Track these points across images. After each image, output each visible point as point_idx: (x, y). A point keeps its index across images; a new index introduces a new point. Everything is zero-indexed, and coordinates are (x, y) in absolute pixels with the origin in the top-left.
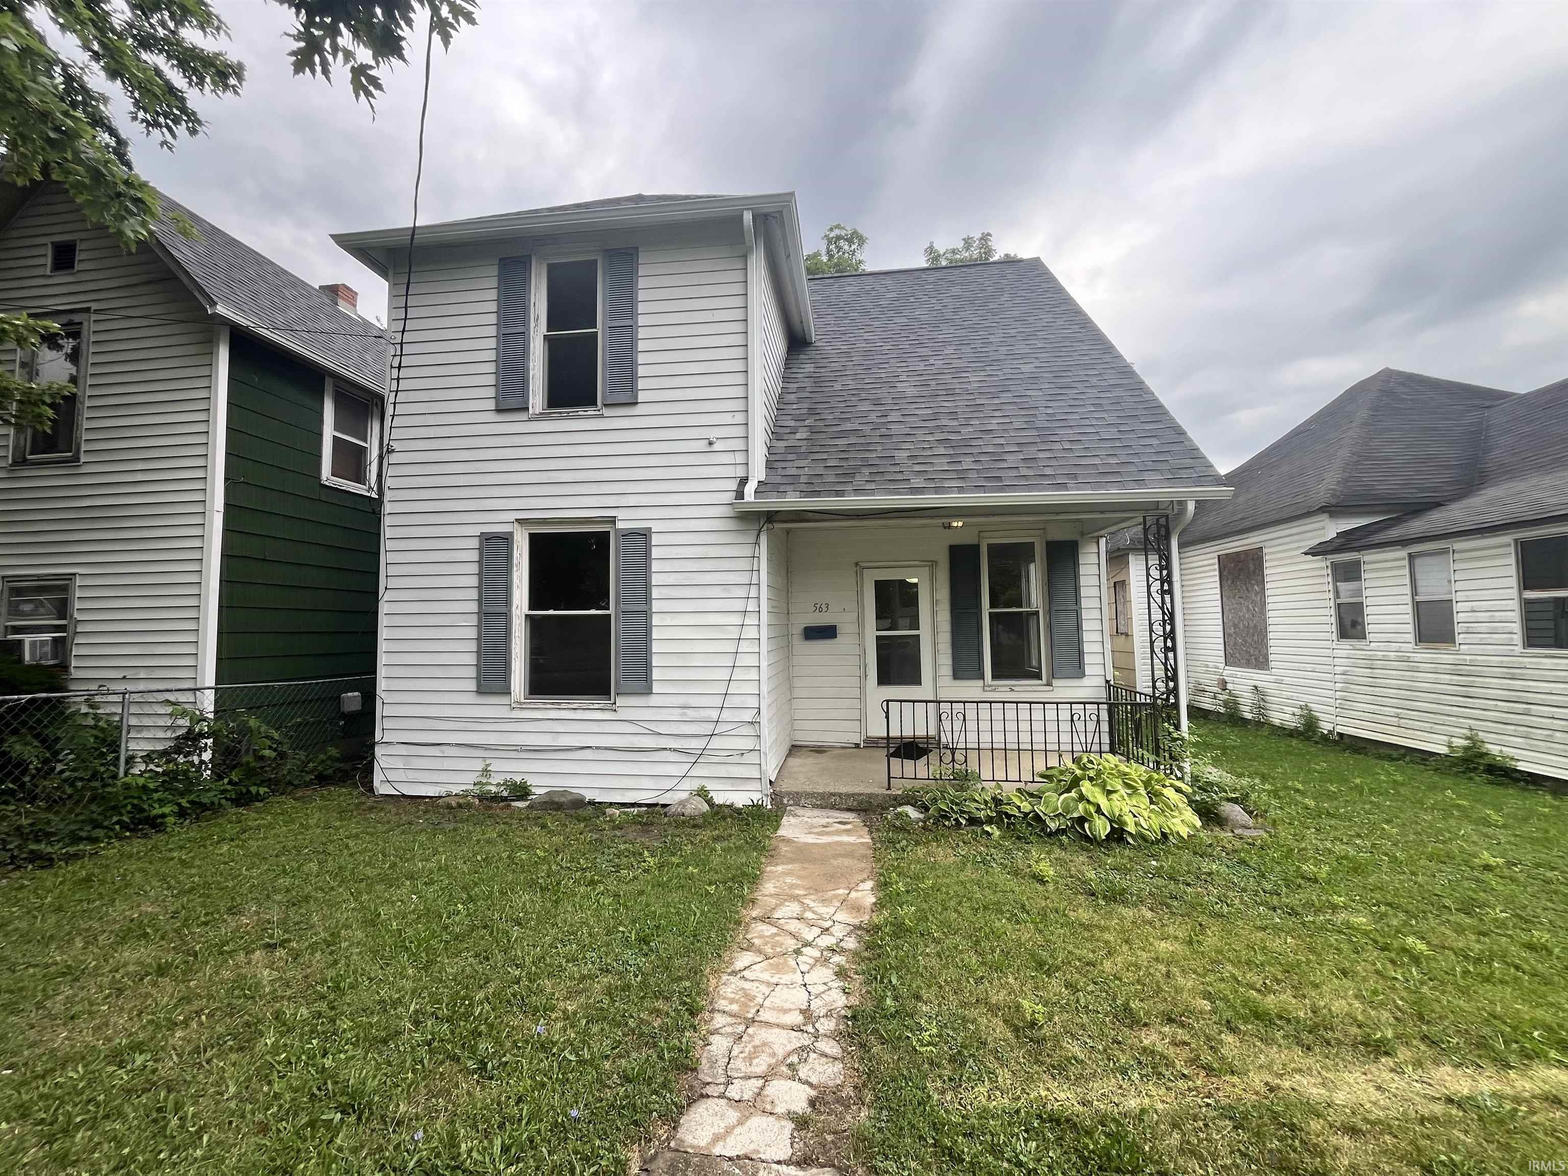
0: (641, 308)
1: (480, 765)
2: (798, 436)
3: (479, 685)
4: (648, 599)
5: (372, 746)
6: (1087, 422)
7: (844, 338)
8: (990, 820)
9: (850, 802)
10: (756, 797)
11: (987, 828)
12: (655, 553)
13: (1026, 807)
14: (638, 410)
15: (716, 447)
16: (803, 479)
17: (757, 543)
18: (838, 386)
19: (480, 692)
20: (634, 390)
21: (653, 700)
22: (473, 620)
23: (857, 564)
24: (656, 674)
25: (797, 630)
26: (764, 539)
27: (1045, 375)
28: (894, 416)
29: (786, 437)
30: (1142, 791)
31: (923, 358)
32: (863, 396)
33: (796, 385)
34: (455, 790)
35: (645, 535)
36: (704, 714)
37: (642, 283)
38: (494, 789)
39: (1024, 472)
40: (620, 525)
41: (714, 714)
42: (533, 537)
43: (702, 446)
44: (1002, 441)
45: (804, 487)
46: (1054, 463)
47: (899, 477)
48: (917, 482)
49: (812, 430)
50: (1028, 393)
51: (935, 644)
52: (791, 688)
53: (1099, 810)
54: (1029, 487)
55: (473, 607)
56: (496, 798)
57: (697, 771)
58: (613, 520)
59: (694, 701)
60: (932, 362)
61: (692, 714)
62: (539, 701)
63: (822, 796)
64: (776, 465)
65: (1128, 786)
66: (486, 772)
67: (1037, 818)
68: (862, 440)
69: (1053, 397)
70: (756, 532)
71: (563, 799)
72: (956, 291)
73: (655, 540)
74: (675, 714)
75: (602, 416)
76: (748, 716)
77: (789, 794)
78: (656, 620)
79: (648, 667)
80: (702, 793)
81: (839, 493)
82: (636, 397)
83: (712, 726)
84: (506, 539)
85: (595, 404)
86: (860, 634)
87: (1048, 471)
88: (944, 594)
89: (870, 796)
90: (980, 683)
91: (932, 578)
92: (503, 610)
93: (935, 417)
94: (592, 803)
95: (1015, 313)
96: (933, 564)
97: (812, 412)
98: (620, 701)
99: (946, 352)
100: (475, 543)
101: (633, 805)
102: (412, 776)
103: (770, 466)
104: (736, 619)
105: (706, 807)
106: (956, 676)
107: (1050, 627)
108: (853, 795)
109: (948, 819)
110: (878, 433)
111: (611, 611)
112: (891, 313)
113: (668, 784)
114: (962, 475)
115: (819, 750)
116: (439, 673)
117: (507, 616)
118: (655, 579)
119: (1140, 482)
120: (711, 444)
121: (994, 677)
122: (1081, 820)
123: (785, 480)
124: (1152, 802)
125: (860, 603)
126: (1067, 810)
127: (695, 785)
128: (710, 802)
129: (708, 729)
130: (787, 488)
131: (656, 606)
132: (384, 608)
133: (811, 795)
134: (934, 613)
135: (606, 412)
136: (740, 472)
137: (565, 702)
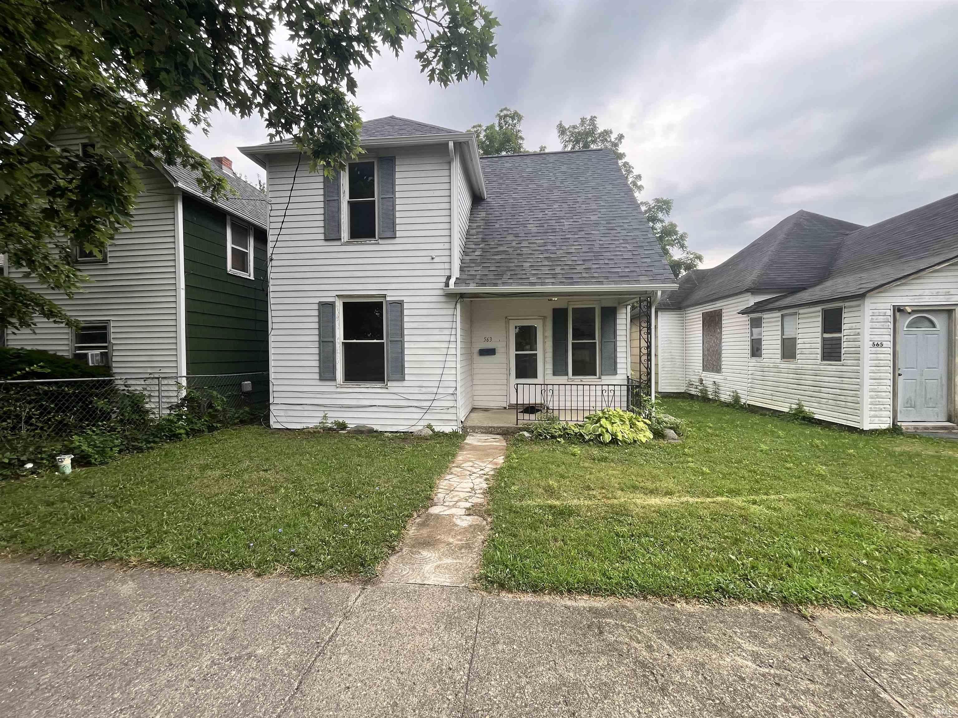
0: (397, 188)
1: (322, 414)
2: (477, 253)
3: (320, 376)
4: (402, 335)
5: (269, 404)
6: (618, 249)
7: (502, 196)
8: (560, 436)
9: (499, 431)
10: (455, 428)
11: (559, 440)
12: (406, 312)
13: (577, 430)
14: (397, 241)
15: (435, 261)
16: (478, 277)
17: (455, 308)
18: (497, 226)
19: (321, 379)
20: (394, 231)
21: (405, 383)
22: (317, 344)
23: (506, 318)
24: (407, 371)
25: (476, 351)
26: (459, 306)
27: (602, 222)
28: (525, 244)
29: (470, 254)
30: (627, 422)
31: (543, 210)
32: (510, 231)
33: (476, 225)
34: (311, 426)
35: (400, 303)
36: (429, 390)
37: (398, 175)
38: (330, 425)
39: (584, 275)
40: (388, 299)
41: (435, 390)
42: (345, 305)
43: (428, 259)
44: (576, 258)
45: (478, 281)
46: (599, 270)
47: (524, 276)
48: (533, 279)
49: (484, 251)
50: (593, 232)
51: (544, 358)
52: (472, 380)
53: (607, 431)
54: (586, 283)
55: (316, 338)
56: (330, 429)
57: (427, 416)
58: (385, 296)
59: (425, 384)
60: (546, 212)
61: (424, 390)
62: (350, 384)
63: (485, 428)
64: (466, 269)
65: (622, 421)
66: (325, 417)
67: (581, 435)
68: (507, 257)
69: (605, 235)
70: (454, 303)
71: (363, 429)
72: (564, 168)
73: (406, 306)
74: (416, 390)
75: (378, 243)
76: (451, 391)
77: (470, 427)
78: (406, 345)
79: (403, 367)
80: (429, 426)
81: (496, 285)
82: (395, 234)
83: (434, 395)
84: (332, 305)
85: (374, 237)
86: (508, 354)
87: (596, 275)
88: (549, 333)
89: (508, 428)
90: (566, 377)
91: (544, 325)
92: (332, 340)
93: (545, 244)
94: (376, 431)
95: (593, 184)
96: (544, 318)
97: (484, 240)
98: (389, 384)
99: (555, 207)
100: (316, 307)
101: (396, 432)
102: (290, 419)
103: (462, 269)
104: (445, 345)
105: (431, 433)
106: (555, 374)
107: (601, 350)
108: (500, 427)
109: (541, 436)
110: (516, 253)
111: (384, 341)
112: (528, 182)
113: (413, 422)
114: (554, 276)
115: (486, 410)
116: (301, 370)
117: (333, 343)
118: (406, 325)
119: (637, 282)
120: (433, 259)
121: (573, 375)
122: (600, 435)
123: (469, 277)
124: (631, 427)
125: (508, 337)
126: (594, 431)
127: (426, 423)
128: (433, 430)
129: (432, 397)
130: (471, 282)
131: (406, 338)
132: (271, 338)
133: (479, 427)
134: (544, 343)
135: (381, 241)
136: (448, 274)
137: (363, 384)
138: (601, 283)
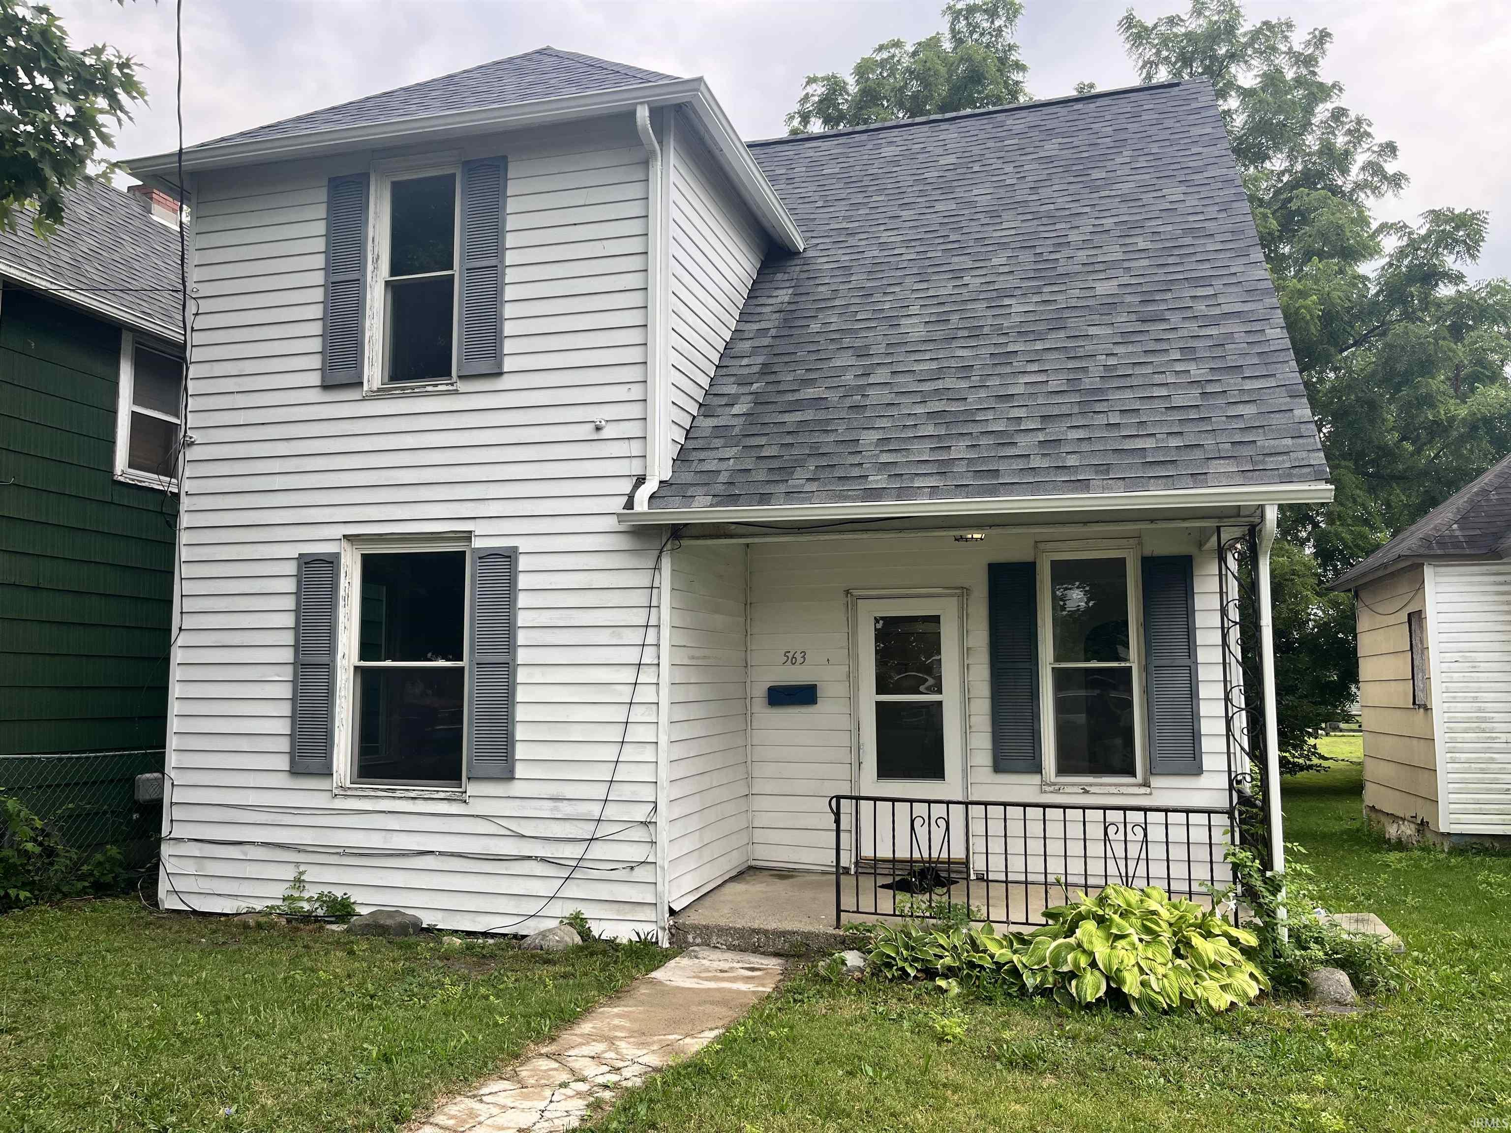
0: (510, 240)
1: (290, 873)
2: (736, 410)
3: (292, 762)
4: (511, 647)
5: (159, 841)
6: (1158, 379)
7: (852, 241)
9: (780, 944)
10: (645, 929)
11: (942, 983)
12: (523, 581)
13: (1002, 953)
14: (505, 382)
15: (605, 434)
16: (723, 478)
17: (657, 568)
18: (815, 327)
19: (295, 771)
20: (497, 356)
21: (517, 788)
22: (287, 673)
23: (847, 592)
24: (520, 752)
25: (760, 691)
26: (666, 564)
27: (1128, 299)
28: (881, 375)
29: (719, 411)
30: (1166, 935)
31: (957, 274)
32: (846, 342)
33: (756, 326)
34: (259, 906)
35: (509, 556)
36: (583, 809)
37: (512, 205)
38: (306, 907)
39: (1036, 462)
40: (477, 543)
41: (595, 810)
42: (367, 560)
43: (586, 432)
44: (1021, 413)
45: (719, 489)
46: (1085, 447)
47: (856, 472)
48: (877, 480)
49: (759, 401)
50: (1092, 331)
51: (966, 717)
53: (1093, 964)
54: (1036, 487)
55: (287, 655)
56: (307, 918)
57: (573, 890)
58: (468, 536)
59: (569, 791)
60: (966, 280)
61: (567, 809)
62: (368, 788)
63: (741, 933)
64: (695, 455)
66: (299, 882)
68: (822, 415)
69: (1126, 337)
70: (657, 553)
71: (389, 922)
72: (1051, 147)
73: (523, 563)
74: (545, 809)
75: (456, 392)
76: (641, 813)
77: (695, 927)
78: (522, 676)
79: (509, 742)
80: (577, 922)
81: (764, 499)
82: (500, 364)
83: (592, 826)
84: (331, 562)
85: (449, 374)
86: (852, 699)
87: (1072, 461)
88: (980, 638)
89: (807, 935)
90: (1036, 779)
91: (963, 616)
92: (324, 660)
93: (938, 375)
94: (430, 930)
95: (1126, 188)
96: (963, 593)
97: (766, 370)
98: (473, 789)
99: (995, 261)
100: (291, 568)
101: (485, 934)
102: (205, 885)
103: (682, 458)
104: (628, 675)
105: (578, 939)
106: (999, 767)
107: (1146, 691)
108: (783, 934)
110: (848, 402)
111: (464, 663)
112: (936, 194)
113: (531, 907)
114: (944, 468)
115: (783, 874)
116: (244, 744)
117: (329, 668)
118: (522, 619)
119: (1198, 478)
120: (598, 429)
121: (1063, 769)
123: (698, 479)
125: (852, 655)
127: (569, 910)
128: (586, 934)
129: (585, 830)
130: (700, 490)
131: (522, 656)
132: (177, 656)
133: (722, 931)
134: (965, 668)
135: (462, 386)
136: (636, 468)
137: (401, 788)
138: (1083, 485)
